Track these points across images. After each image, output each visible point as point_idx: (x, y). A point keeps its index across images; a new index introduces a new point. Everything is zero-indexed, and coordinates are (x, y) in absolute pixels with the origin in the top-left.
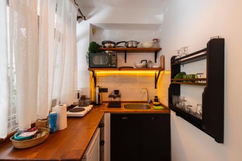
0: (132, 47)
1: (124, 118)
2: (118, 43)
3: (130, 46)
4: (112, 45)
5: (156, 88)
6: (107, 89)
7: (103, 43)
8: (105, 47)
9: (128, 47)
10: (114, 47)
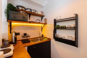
0: (34, 13)
1: (34, 47)
2: (27, 9)
3: (32, 12)
4: (24, 9)
5: (42, 31)
6: (19, 33)
7: (18, 6)
8: (19, 9)
9: (31, 12)
10: (25, 10)
